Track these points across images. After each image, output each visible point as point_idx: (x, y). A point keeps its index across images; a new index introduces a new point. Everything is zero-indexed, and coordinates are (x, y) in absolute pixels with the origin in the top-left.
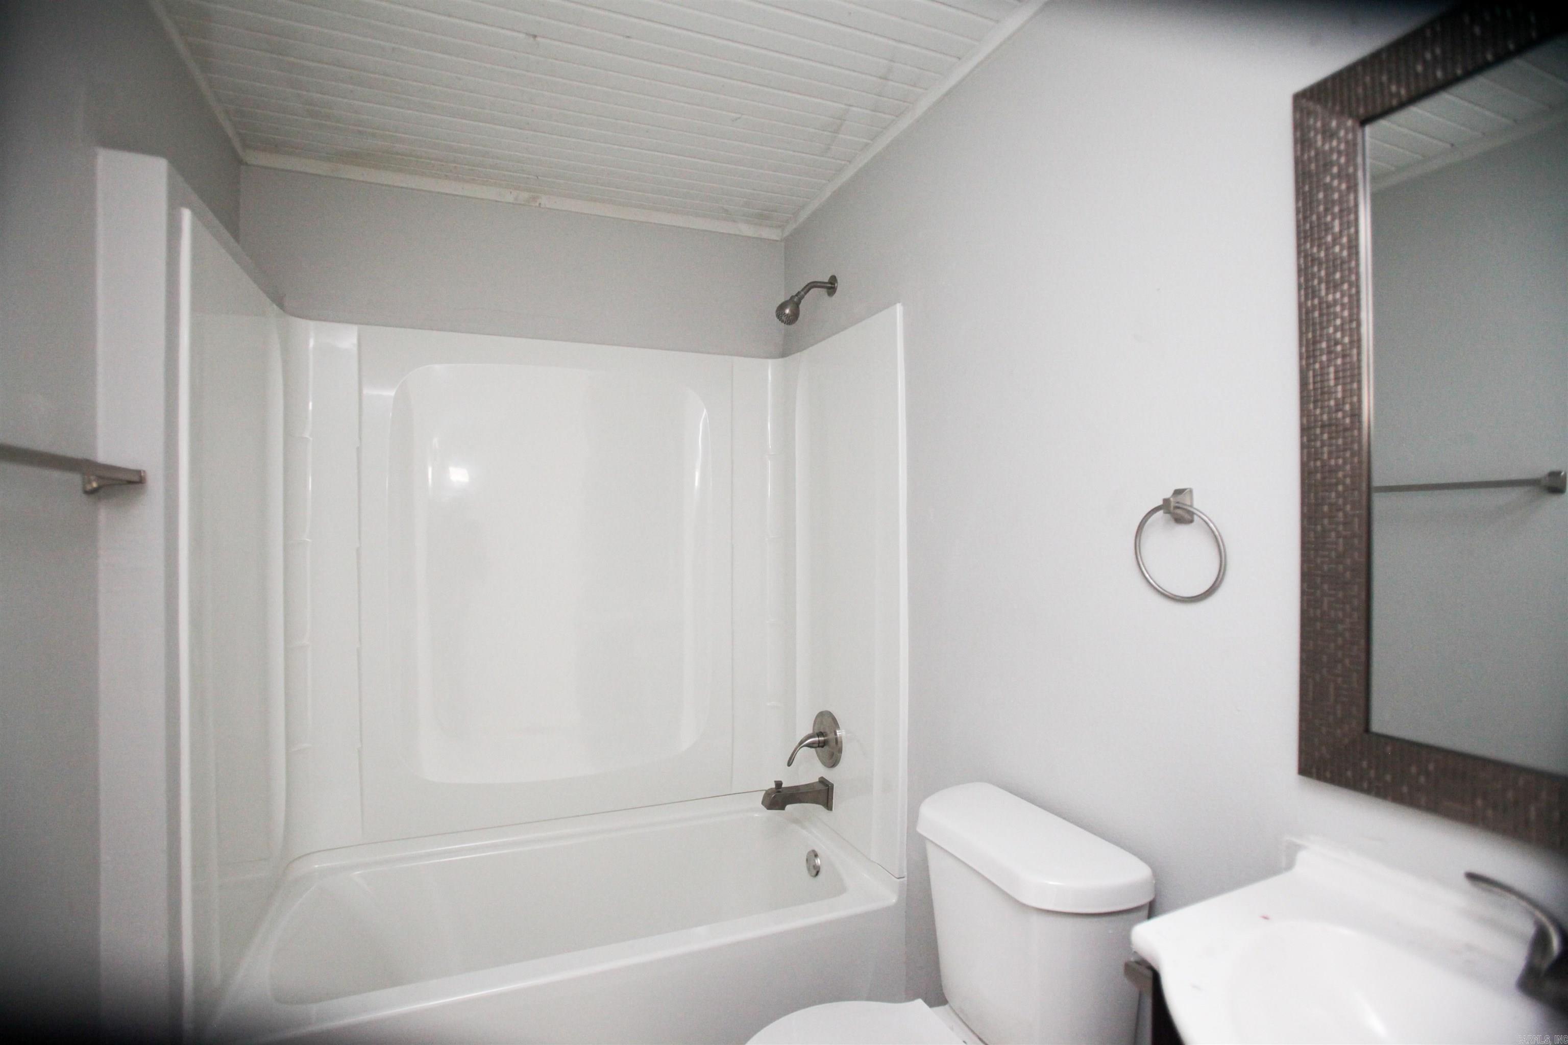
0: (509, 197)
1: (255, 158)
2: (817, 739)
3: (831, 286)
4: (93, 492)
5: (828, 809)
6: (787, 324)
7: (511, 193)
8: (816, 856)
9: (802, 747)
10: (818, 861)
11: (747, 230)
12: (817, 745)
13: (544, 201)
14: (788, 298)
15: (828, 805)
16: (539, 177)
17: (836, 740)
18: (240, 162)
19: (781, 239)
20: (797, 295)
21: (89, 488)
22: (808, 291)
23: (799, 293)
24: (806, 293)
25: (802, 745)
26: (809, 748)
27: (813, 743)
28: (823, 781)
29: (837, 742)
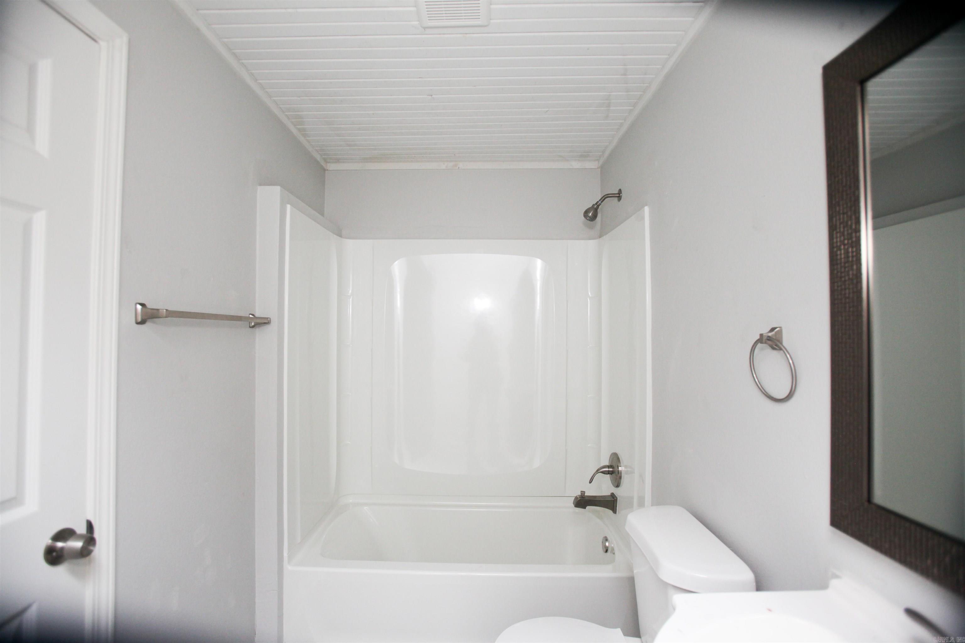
0: (443, 166)
1: (332, 167)
2: (607, 469)
3: (619, 196)
4: (253, 327)
5: (614, 513)
6: (591, 221)
7: (444, 164)
8: (607, 540)
9: (598, 473)
10: (607, 544)
11: (576, 165)
12: (607, 473)
13: (461, 165)
14: (591, 206)
15: (614, 510)
16: (456, 155)
17: (618, 471)
18: (325, 170)
19: (598, 168)
20: (596, 204)
21: (251, 326)
22: (604, 200)
23: (598, 202)
24: (602, 202)
25: (598, 472)
26: (603, 474)
27: (605, 471)
28: (613, 495)
29: (619, 473)
